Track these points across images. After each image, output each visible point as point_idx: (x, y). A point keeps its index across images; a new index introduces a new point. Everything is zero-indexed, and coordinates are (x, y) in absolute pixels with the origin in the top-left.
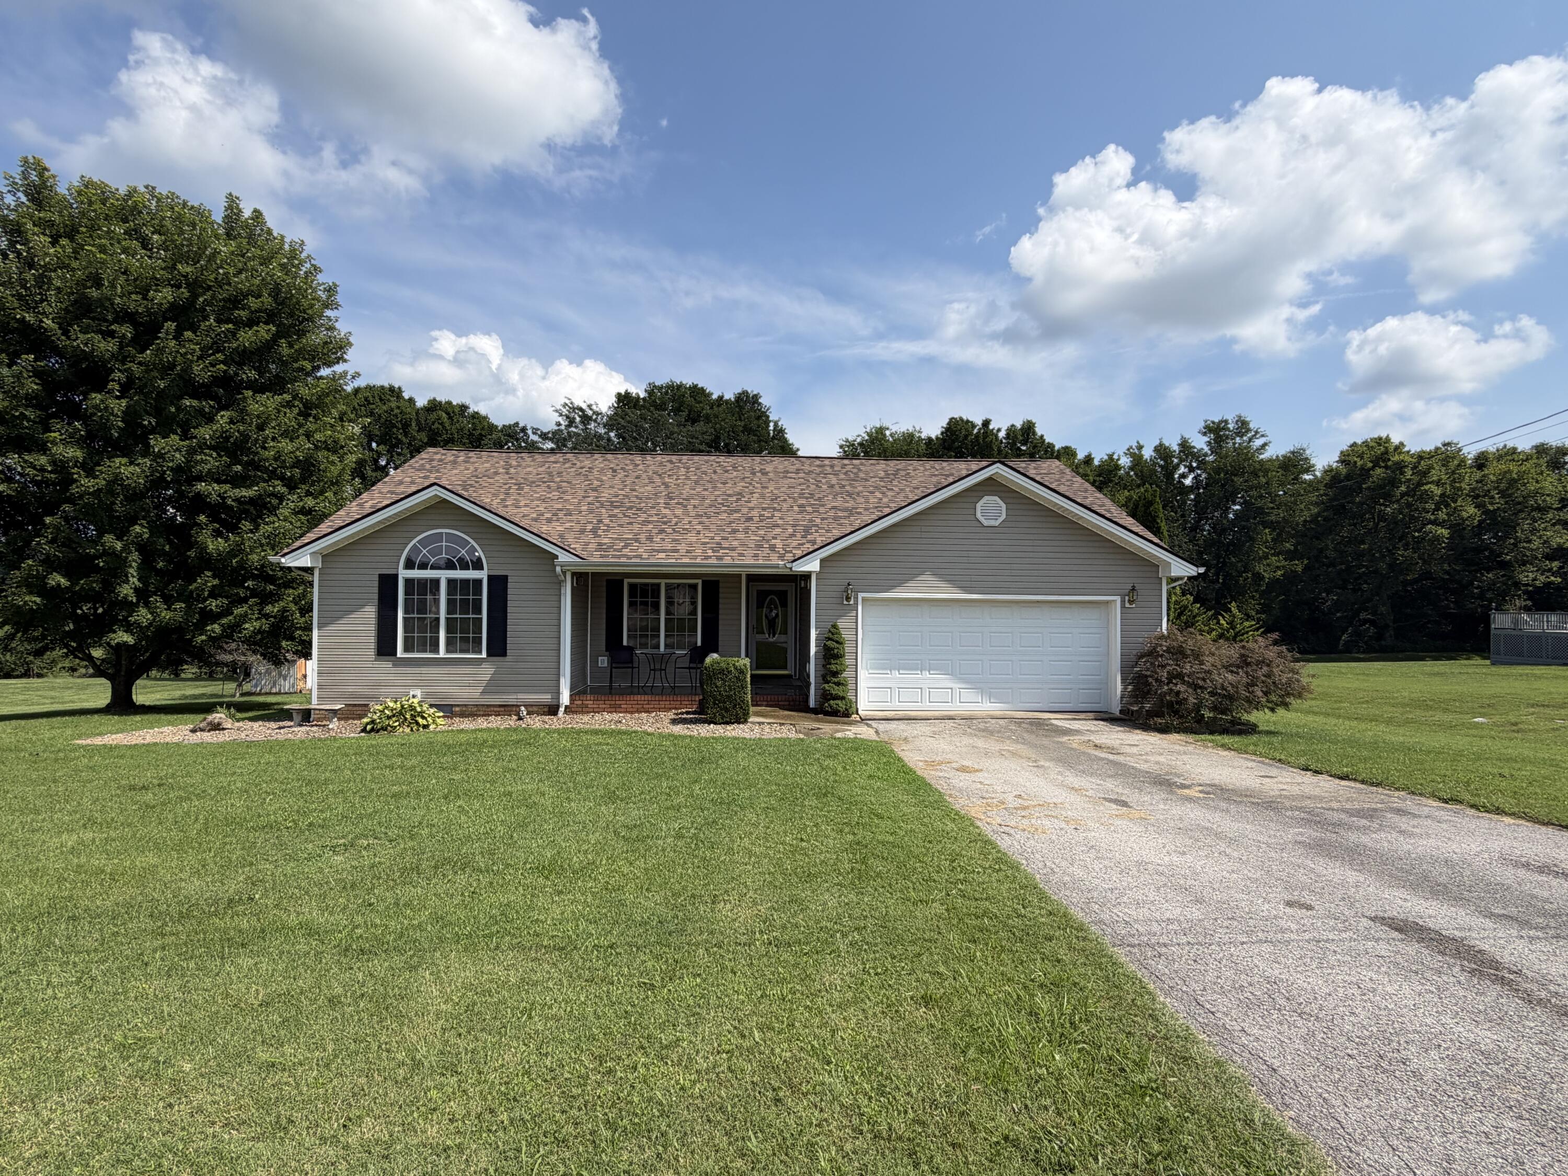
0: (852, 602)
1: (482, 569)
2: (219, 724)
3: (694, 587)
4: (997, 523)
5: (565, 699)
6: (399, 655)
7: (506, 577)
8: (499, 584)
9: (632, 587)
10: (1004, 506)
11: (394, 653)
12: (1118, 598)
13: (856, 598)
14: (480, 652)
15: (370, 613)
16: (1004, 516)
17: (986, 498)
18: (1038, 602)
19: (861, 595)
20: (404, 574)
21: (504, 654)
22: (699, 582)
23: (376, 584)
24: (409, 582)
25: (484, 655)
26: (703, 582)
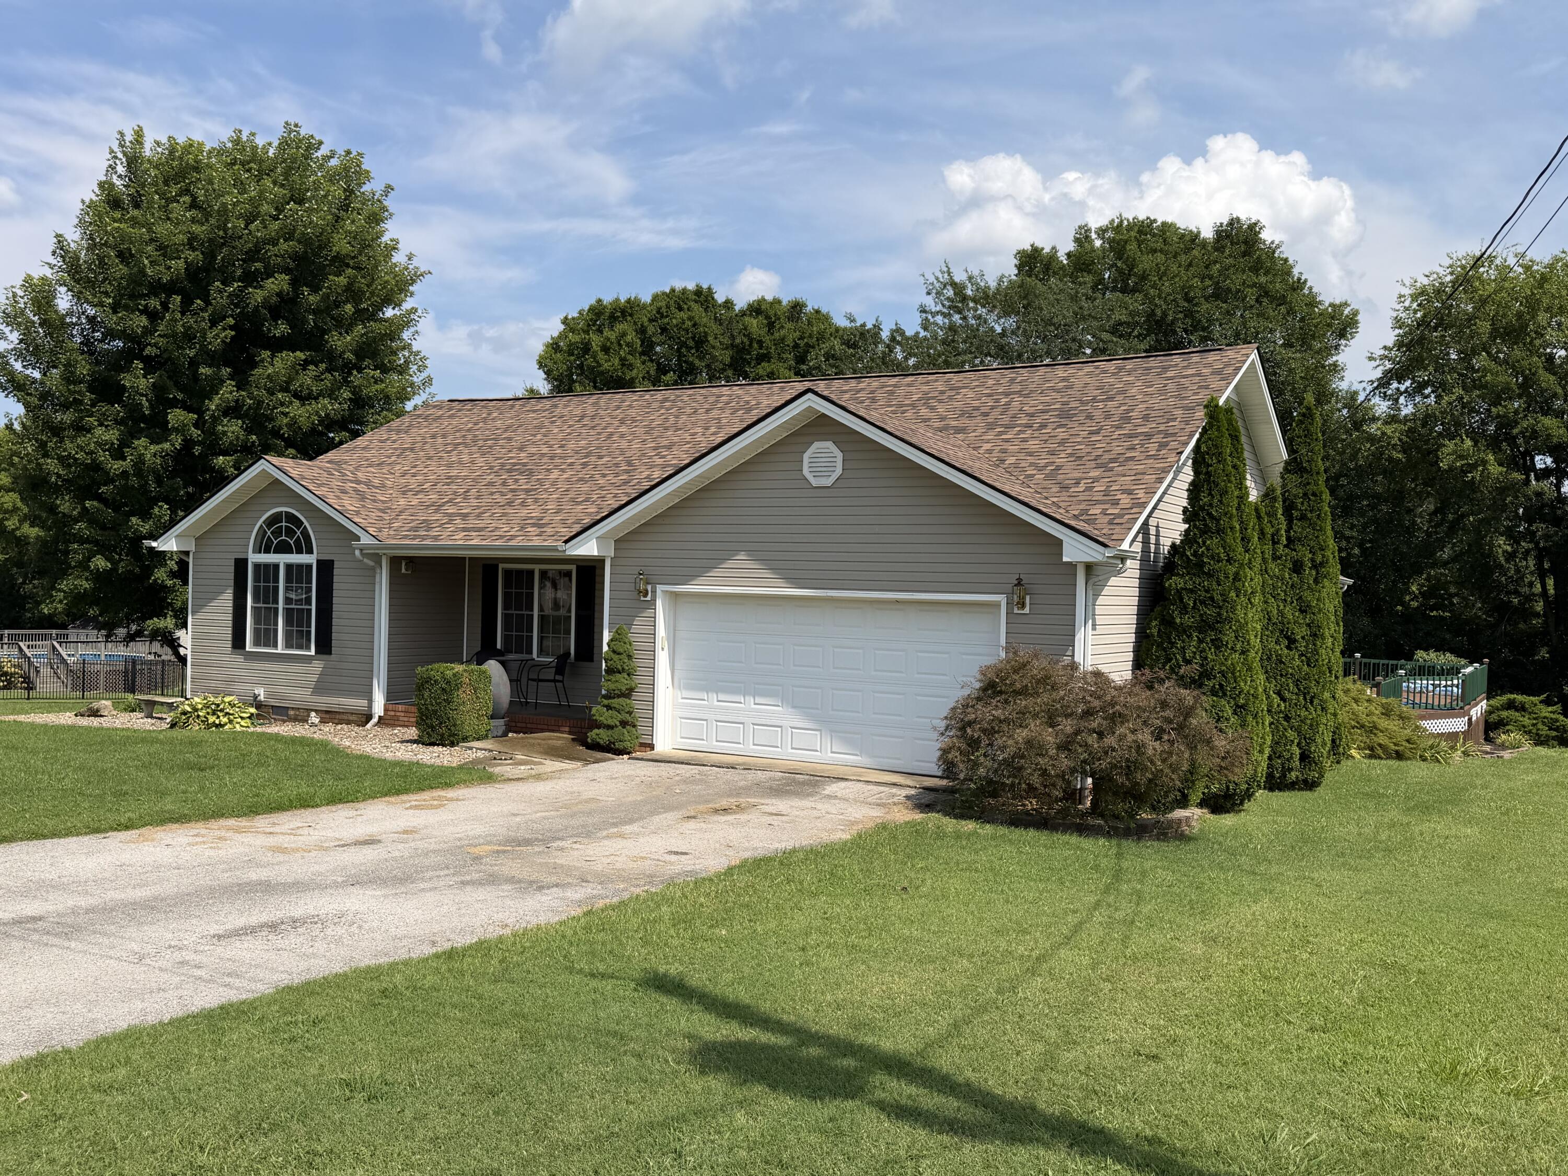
0: (649, 598)
1: (312, 553)
2: (98, 711)
3: (568, 574)
4: (829, 482)
5: (378, 708)
6: (247, 649)
7: (333, 561)
8: (326, 567)
9: (507, 573)
10: (840, 455)
11: (244, 647)
12: (1002, 599)
13: (654, 592)
14: (308, 648)
15: (226, 600)
16: (839, 471)
17: (817, 445)
18: (897, 601)
19: (659, 588)
20: (254, 558)
21: (329, 652)
22: (573, 568)
23: (232, 569)
24: (257, 566)
25: (313, 652)
26: (578, 568)
